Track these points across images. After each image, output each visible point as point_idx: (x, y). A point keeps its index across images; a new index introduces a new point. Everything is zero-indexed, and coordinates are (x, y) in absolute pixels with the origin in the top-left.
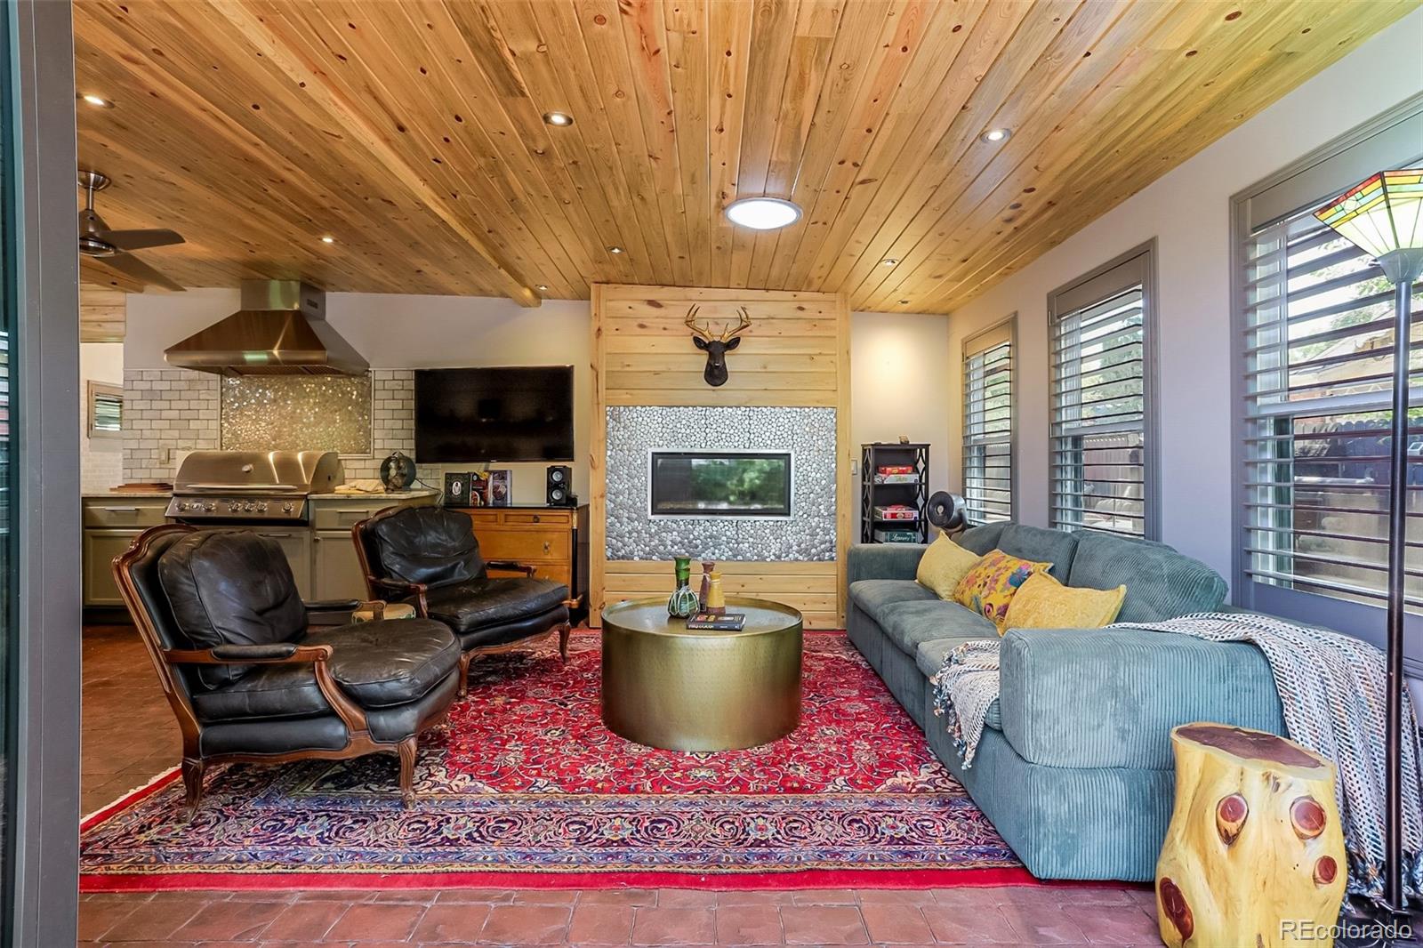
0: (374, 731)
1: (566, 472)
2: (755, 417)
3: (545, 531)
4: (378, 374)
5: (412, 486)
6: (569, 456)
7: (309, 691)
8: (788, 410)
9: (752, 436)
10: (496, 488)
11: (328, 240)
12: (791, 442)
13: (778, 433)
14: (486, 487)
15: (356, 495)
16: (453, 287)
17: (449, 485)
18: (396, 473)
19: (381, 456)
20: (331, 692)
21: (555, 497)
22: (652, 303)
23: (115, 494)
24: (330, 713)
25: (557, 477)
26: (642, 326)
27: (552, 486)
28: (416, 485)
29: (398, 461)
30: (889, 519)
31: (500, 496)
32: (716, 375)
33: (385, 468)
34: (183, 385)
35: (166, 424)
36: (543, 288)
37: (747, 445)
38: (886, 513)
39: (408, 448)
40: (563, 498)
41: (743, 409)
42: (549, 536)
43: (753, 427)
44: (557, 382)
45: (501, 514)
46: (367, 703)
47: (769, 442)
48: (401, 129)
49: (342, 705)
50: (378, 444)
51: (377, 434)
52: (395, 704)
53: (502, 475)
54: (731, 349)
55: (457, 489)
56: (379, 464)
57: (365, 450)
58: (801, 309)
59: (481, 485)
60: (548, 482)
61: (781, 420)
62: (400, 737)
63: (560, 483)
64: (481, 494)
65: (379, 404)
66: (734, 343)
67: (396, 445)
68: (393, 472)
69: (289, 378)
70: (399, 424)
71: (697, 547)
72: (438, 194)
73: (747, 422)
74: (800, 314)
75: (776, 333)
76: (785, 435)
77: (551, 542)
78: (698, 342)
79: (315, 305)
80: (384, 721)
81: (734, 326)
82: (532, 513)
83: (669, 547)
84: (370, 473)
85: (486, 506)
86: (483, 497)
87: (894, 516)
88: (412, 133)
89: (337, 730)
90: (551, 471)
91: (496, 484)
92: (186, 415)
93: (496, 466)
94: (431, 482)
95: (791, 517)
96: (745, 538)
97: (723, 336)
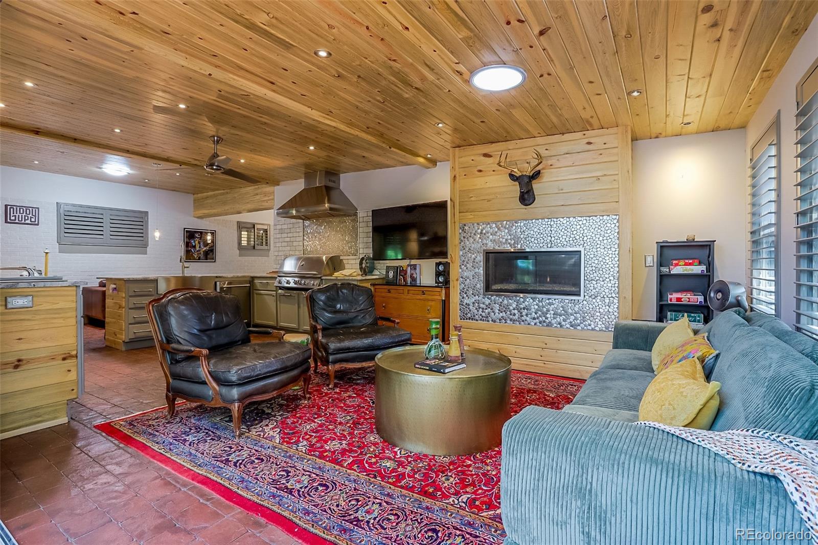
1: (447, 265)
2: (555, 226)
3: (429, 300)
4: (361, 214)
5: (373, 273)
6: (444, 254)
8: (579, 219)
9: (553, 239)
10: (412, 275)
11: (312, 148)
12: (582, 242)
13: (572, 236)
14: (406, 274)
16: (389, 162)
17: (387, 272)
18: (366, 266)
19: (359, 257)
21: (440, 280)
22: (486, 155)
23: (268, 275)
25: (441, 268)
26: (480, 171)
27: (438, 274)
28: (376, 272)
29: (366, 259)
30: (674, 302)
31: (414, 279)
32: (527, 197)
33: (361, 263)
34: (291, 226)
35: (285, 244)
36: (429, 156)
37: (549, 245)
38: (673, 297)
39: (370, 252)
40: (443, 280)
41: (546, 220)
42: (430, 303)
43: (553, 232)
44: (439, 211)
45: (411, 290)
47: (565, 243)
48: (273, 83)
49: (210, 379)
50: (361, 251)
51: (358, 246)
53: (414, 267)
54: (535, 179)
55: (391, 274)
56: (358, 261)
57: (353, 254)
58: (589, 143)
59: (404, 272)
60: (436, 272)
61: (574, 226)
63: (442, 272)
64: (404, 277)
65: (360, 230)
66: (536, 175)
67: (366, 251)
68: (364, 265)
69: (327, 219)
71: (514, 315)
72: (323, 113)
73: (549, 229)
74: (589, 147)
75: (570, 164)
76: (578, 237)
77: (431, 306)
78: (512, 177)
79: (334, 182)
82: (424, 289)
83: (497, 314)
84: (355, 266)
85: (407, 285)
86: (405, 280)
87: (679, 299)
88: (278, 84)
89: (209, 392)
90: (438, 264)
91: (412, 272)
92: (292, 239)
93: (411, 262)
94: (380, 271)
95: (582, 298)
96: (548, 310)
97: (528, 171)
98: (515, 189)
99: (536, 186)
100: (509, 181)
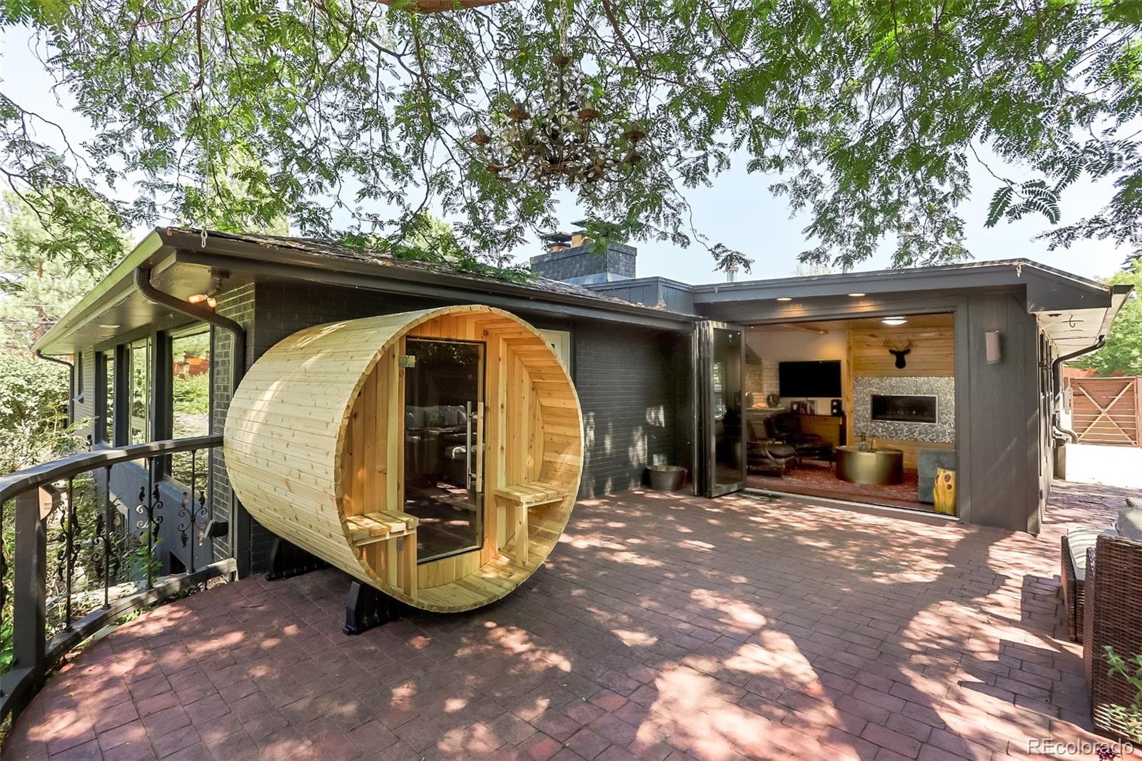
0: (777, 463)
1: (839, 403)
2: (919, 381)
4: (765, 363)
5: (779, 406)
6: (839, 395)
7: (763, 452)
8: (935, 377)
10: (810, 407)
12: (936, 392)
13: (930, 388)
14: (807, 407)
15: (759, 408)
17: (792, 405)
18: (773, 401)
19: (766, 394)
20: (768, 453)
21: (836, 412)
22: (872, 336)
24: (767, 457)
25: (835, 404)
26: (868, 345)
27: (833, 407)
29: (772, 396)
31: (812, 411)
32: (901, 363)
33: (768, 399)
39: (776, 391)
40: (838, 411)
41: (913, 377)
42: (830, 427)
43: (919, 384)
44: (834, 367)
45: (812, 418)
46: (776, 456)
47: (926, 392)
49: (769, 455)
50: (765, 389)
51: (765, 386)
52: (780, 457)
53: (813, 402)
54: (906, 354)
55: (795, 407)
56: (766, 397)
57: (760, 391)
58: (941, 334)
59: (804, 406)
60: (831, 406)
61: (932, 382)
62: (781, 464)
63: (837, 406)
65: (765, 374)
66: (907, 351)
67: (772, 389)
68: (771, 400)
70: (772, 382)
71: (893, 434)
73: (915, 382)
74: (942, 337)
75: (928, 345)
76: (934, 389)
77: (831, 429)
78: (892, 352)
80: (778, 460)
81: (906, 344)
82: (825, 418)
83: (880, 433)
84: (762, 400)
85: (807, 414)
86: (806, 410)
89: (769, 461)
90: (833, 401)
93: (810, 399)
94: (785, 404)
95: (936, 424)
96: (915, 431)
97: (901, 349)
98: (894, 358)
99: (907, 358)
100: (889, 353)
